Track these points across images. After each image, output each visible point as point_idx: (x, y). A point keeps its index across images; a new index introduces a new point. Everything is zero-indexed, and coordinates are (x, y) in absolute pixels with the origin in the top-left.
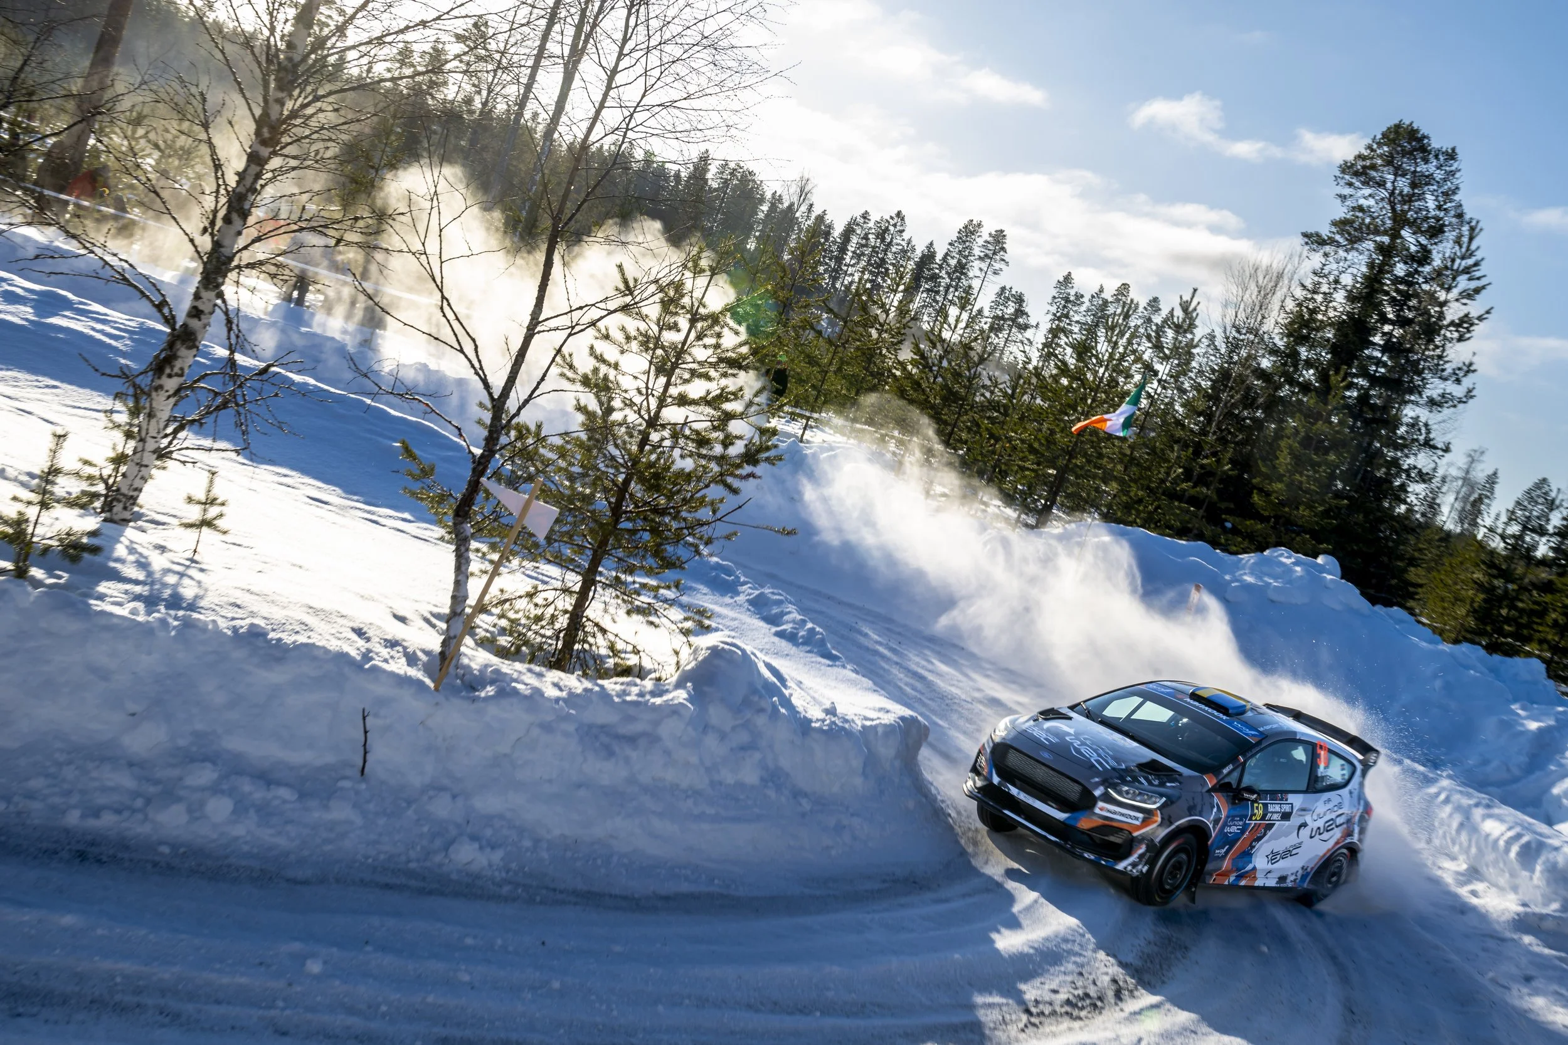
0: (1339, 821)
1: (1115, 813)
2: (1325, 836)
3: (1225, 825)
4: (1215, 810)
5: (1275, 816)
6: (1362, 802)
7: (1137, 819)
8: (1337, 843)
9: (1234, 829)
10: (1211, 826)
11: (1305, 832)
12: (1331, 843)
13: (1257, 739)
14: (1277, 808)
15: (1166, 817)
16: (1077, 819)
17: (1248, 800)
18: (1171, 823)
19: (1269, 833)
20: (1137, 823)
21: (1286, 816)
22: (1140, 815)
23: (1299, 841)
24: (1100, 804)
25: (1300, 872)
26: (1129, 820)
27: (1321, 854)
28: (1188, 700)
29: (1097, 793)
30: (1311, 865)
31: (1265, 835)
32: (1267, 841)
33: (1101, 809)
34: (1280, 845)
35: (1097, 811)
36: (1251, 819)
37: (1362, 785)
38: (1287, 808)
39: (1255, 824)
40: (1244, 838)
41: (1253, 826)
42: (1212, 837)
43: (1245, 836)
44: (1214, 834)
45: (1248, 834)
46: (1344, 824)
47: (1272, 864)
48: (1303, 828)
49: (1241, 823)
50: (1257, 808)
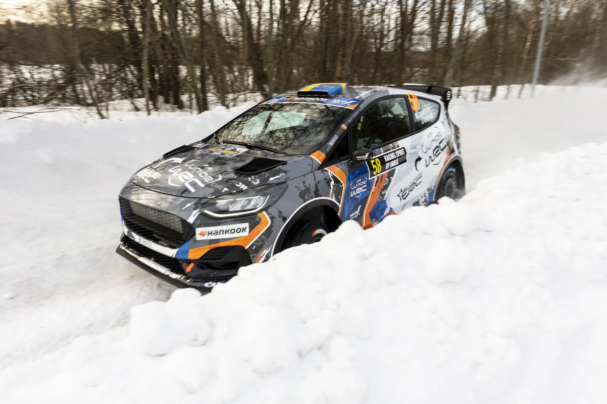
0: (442, 145)
1: (217, 233)
2: (437, 160)
3: (349, 191)
4: (332, 183)
5: (393, 163)
6: (452, 126)
7: (244, 229)
8: (446, 162)
9: (360, 190)
10: (334, 200)
11: (421, 164)
12: (442, 164)
13: (355, 106)
14: (393, 156)
15: (276, 215)
16: (187, 252)
17: (363, 161)
18: (284, 219)
19: (393, 179)
20: (246, 234)
21: (402, 160)
22: (246, 225)
23: (419, 173)
24: (198, 230)
25: (427, 193)
26: (236, 235)
27: (438, 174)
28: (299, 99)
29: (191, 220)
30: (433, 184)
31: (390, 181)
32: (393, 186)
33: (202, 234)
34: (405, 183)
35: (198, 237)
36: (372, 175)
37: (447, 115)
38: (401, 153)
39: (378, 177)
40: (373, 192)
41: (376, 179)
42: (339, 208)
43: (373, 191)
44: (340, 206)
45: (374, 187)
46: (445, 146)
47: (404, 199)
48: (418, 162)
49: (364, 182)
50: (375, 163)
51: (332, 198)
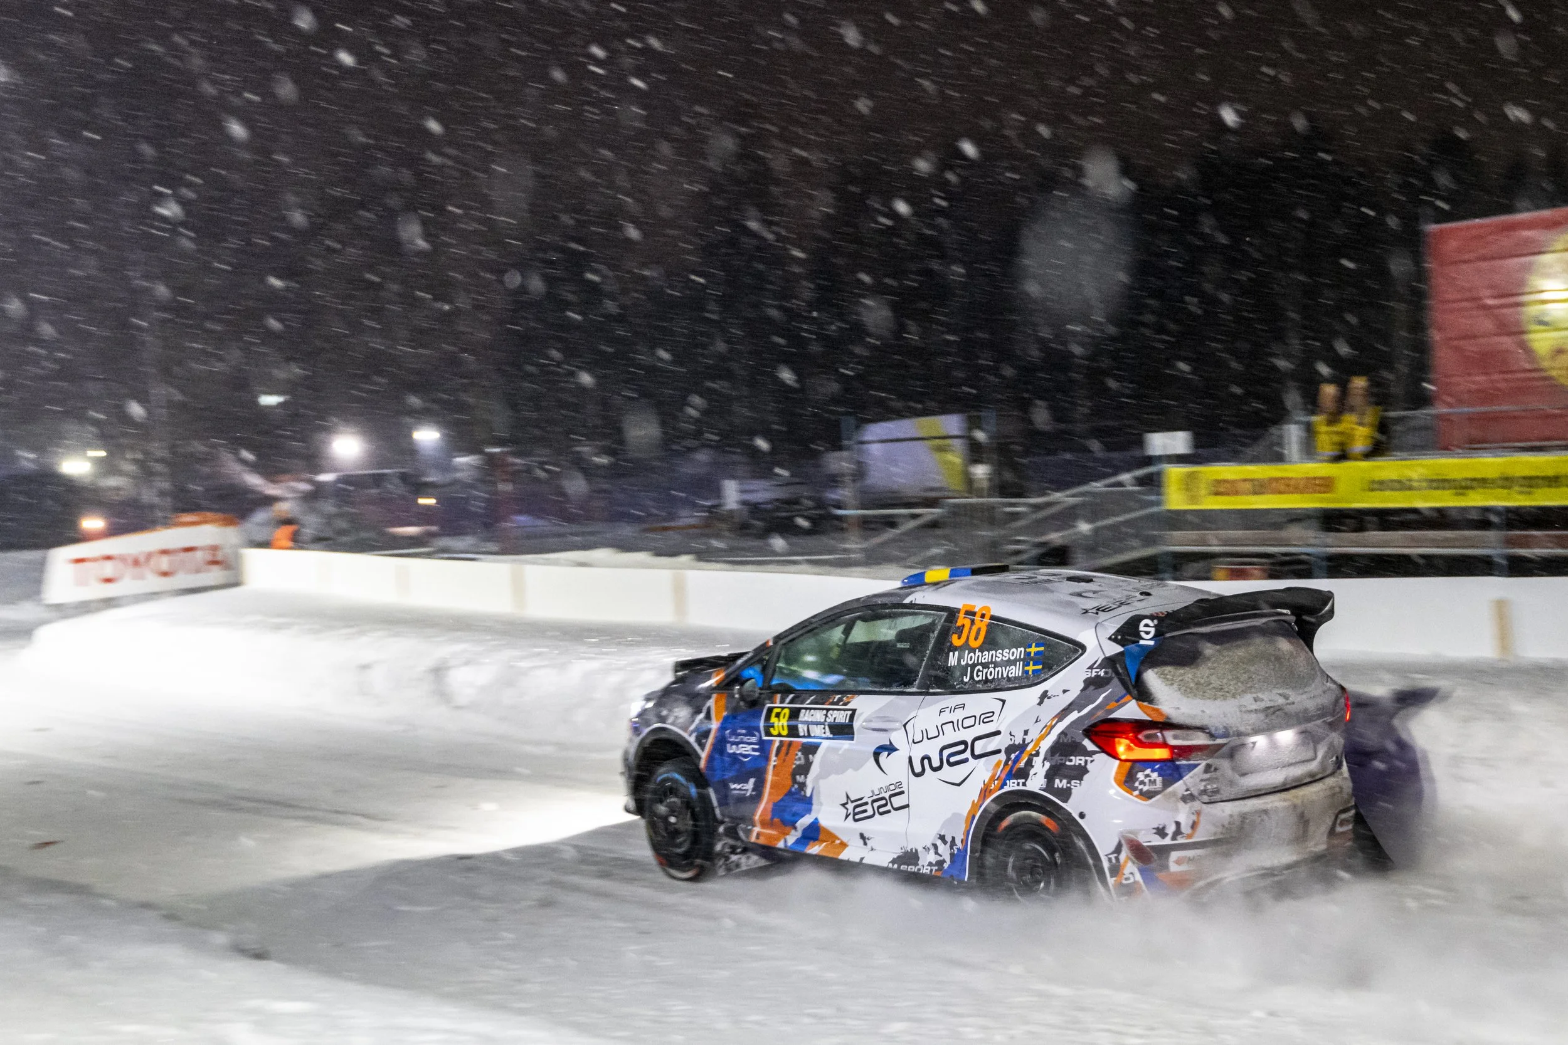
0: (983, 746)
2: (950, 773)
3: (723, 739)
4: (701, 716)
5: (818, 731)
8: (985, 792)
9: (745, 749)
10: (692, 740)
11: (896, 764)
12: (971, 792)
14: (818, 717)
19: (816, 761)
21: (841, 733)
23: (891, 780)
25: (941, 846)
31: (807, 763)
32: (821, 776)
34: (856, 788)
36: (769, 734)
38: (841, 717)
39: (781, 742)
40: (774, 766)
41: (777, 744)
42: (699, 758)
43: (773, 763)
44: (704, 755)
45: (773, 758)
46: (998, 752)
47: (856, 820)
48: (886, 753)
49: (754, 740)
50: (778, 715)
51: (690, 735)
